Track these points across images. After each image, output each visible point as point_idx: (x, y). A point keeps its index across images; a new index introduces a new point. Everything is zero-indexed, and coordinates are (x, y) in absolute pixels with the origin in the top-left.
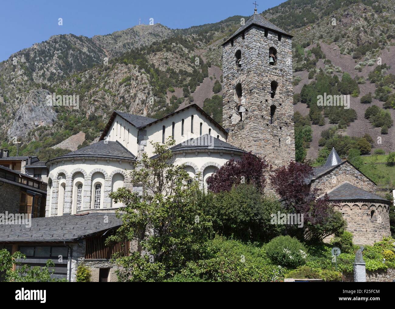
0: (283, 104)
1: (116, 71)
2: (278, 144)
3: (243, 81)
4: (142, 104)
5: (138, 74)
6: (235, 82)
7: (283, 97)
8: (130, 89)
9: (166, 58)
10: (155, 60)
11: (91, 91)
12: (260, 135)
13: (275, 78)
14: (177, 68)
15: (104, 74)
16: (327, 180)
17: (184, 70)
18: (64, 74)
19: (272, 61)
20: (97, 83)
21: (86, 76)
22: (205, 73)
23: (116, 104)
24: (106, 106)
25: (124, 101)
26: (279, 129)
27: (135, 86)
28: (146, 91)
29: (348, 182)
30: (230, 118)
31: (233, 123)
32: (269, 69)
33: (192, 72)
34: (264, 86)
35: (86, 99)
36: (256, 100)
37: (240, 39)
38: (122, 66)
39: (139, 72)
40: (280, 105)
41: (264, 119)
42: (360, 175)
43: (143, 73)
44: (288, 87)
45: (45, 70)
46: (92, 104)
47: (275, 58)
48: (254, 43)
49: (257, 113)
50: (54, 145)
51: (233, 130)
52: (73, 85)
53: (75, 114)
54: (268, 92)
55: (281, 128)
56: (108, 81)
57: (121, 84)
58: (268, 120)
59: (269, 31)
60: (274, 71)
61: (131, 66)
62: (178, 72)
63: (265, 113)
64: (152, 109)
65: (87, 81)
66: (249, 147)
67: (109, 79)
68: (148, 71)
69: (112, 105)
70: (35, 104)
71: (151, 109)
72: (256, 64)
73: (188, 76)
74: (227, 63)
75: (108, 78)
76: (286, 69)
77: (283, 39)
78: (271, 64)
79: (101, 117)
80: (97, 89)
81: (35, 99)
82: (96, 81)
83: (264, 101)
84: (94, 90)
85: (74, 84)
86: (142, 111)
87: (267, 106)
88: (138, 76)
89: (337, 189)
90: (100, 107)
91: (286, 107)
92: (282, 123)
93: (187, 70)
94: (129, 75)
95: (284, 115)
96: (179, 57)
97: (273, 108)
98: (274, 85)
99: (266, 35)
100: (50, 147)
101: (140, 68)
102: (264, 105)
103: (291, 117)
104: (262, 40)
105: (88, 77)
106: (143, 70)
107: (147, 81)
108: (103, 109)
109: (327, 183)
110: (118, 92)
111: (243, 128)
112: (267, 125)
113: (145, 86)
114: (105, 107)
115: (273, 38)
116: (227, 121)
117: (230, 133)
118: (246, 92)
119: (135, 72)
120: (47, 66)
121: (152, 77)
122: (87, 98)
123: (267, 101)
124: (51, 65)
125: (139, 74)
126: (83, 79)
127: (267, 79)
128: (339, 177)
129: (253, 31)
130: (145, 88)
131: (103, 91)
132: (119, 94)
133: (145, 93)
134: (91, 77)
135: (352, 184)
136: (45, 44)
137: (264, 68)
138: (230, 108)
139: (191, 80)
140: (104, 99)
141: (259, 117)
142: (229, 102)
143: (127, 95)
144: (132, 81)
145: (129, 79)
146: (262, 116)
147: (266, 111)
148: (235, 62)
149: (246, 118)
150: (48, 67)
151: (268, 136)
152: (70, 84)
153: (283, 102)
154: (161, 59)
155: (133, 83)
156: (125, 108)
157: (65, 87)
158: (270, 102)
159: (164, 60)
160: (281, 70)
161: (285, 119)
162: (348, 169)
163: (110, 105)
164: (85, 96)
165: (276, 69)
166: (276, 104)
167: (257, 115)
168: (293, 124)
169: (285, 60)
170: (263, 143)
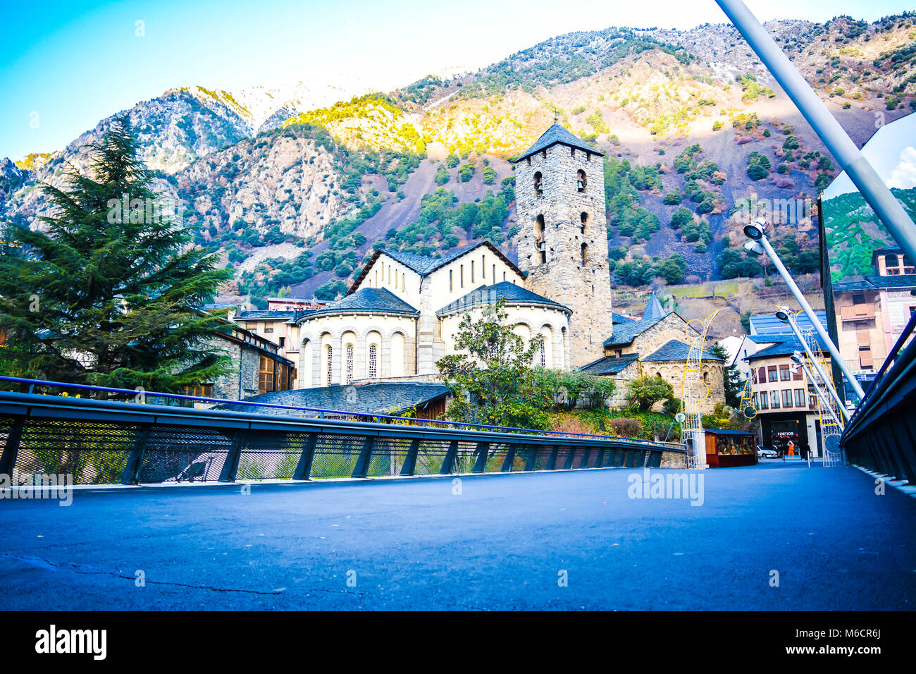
0: (595, 241)
1: (278, 149)
2: (590, 292)
3: (546, 212)
4: (322, 202)
6: (535, 212)
7: (595, 233)
8: (300, 177)
9: (359, 129)
10: (339, 131)
11: (237, 181)
12: (570, 282)
13: (585, 209)
14: (377, 143)
15: (256, 153)
16: (651, 336)
17: (387, 147)
18: (187, 152)
19: (581, 187)
20: (246, 167)
21: (227, 156)
23: (279, 202)
24: (262, 206)
25: (292, 198)
26: (592, 273)
27: (310, 173)
28: (328, 181)
29: (676, 339)
30: (529, 257)
31: (533, 265)
32: (577, 197)
34: (573, 219)
35: (229, 195)
36: (565, 238)
37: (539, 157)
38: (288, 142)
39: (316, 150)
40: (592, 242)
41: (574, 261)
42: (689, 329)
43: (323, 152)
44: (601, 220)
45: (156, 145)
46: (238, 202)
47: (584, 184)
48: (560, 165)
49: (566, 253)
51: (533, 274)
52: (207, 171)
53: (211, 219)
54: (577, 226)
55: (593, 271)
56: (265, 166)
57: (286, 170)
58: (579, 262)
59: (576, 150)
60: (584, 199)
61: (302, 141)
62: (377, 150)
63: (575, 253)
64: (338, 212)
65: (229, 166)
66: (557, 296)
67: (267, 163)
68: (330, 150)
69: (272, 204)
71: (336, 212)
72: (564, 192)
73: (395, 157)
74: (522, 186)
75: (265, 160)
76: (597, 196)
77: (593, 157)
78: (580, 190)
79: (254, 224)
80: (247, 178)
82: (243, 164)
83: (573, 238)
84: (241, 179)
85: (208, 169)
86: (320, 215)
87: (577, 244)
88: (314, 158)
89: (663, 347)
90: (251, 207)
91: (599, 245)
92: (596, 265)
93: (392, 148)
94: (298, 155)
95: (597, 254)
96: (379, 125)
97: (584, 246)
98: (584, 216)
99: (573, 153)
101: (318, 145)
102: (574, 243)
103: (605, 257)
104: (568, 161)
105: (230, 159)
107: (329, 166)
108: (257, 211)
109: (651, 340)
110: (282, 183)
111: (548, 272)
112: (578, 268)
113: (325, 173)
114: (259, 208)
115: (581, 158)
116: (525, 262)
117: (530, 277)
118: (551, 226)
119: (309, 150)
120: (160, 138)
121: (337, 159)
122: (230, 193)
123: (576, 237)
124: (166, 138)
125: (316, 154)
126: (224, 163)
127: (576, 210)
128: (664, 332)
129: (559, 148)
130: (326, 176)
131: (256, 180)
132: (282, 186)
133: (326, 185)
134: (236, 158)
135: (680, 341)
136: (157, 102)
137: (572, 196)
138: (528, 244)
139: (400, 163)
140: (258, 194)
141: (568, 257)
142: (526, 237)
143: (297, 188)
144: (304, 164)
145: (299, 162)
146: (572, 258)
147: (576, 251)
148: (533, 186)
149: (552, 260)
150: (162, 140)
151: (580, 282)
152: (202, 170)
153: (595, 238)
154: (350, 130)
155: (305, 167)
156: (293, 209)
157: (195, 174)
158: (581, 241)
159: (356, 132)
160: (592, 198)
161: (598, 260)
162: (675, 321)
163: (268, 204)
164: (227, 190)
165: (586, 197)
166: (587, 242)
167: (566, 256)
168: (607, 266)
169: (596, 184)
170: (574, 291)
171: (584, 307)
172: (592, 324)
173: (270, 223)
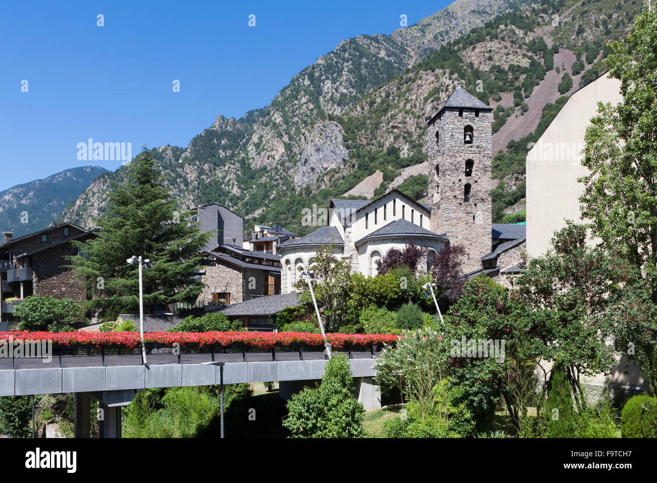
0: (479, 181)
1: (420, 82)
2: (472, 221)
3: (440, 162)
5: (448, 82)
6: (435, 163)
7: (479, 174)
9: (490, 51)
10: (473, 56)
11: (389, 115)
12: (452, 214)
13: (471, 157)
14: (507, 62)
15: (404, 88)
17: (516, 64)
18: (356, 93)
19: (468, 138)
20: (396, 102)
21: (382, 94)
22: (549, 64)
24: (409, 133)
26: (474, 206)
30: (432, 197)
31: (434, 202)
32: (463, 148)
33: (528, 65)
34: (458, 166)
35: (384, 127)
36: (448, 182)
37: (438, 120)
38: (427, 74)
39: (450, 79)
40: (476, 182)
41: (457, 199)
43: (456, 79)
44: (487, 163)
46: (390, 132)
47: (471, 136)
48: (447, 126)
49: (449, 194)
50: (346, 191)
51: (434, 209)
54: (461, 172)
55: (475, 205)
56: (410, 98)
57: (426, 100)
58: (462, 199)
59: (464, 110)
60: (470, 149)
61: (439, 71)
62: (506, 69)
63: (458, 192)
65: (383, 102)
67: (411, 95)
68: (462, 76)
69: (416, 130)
70: (321, 141)
73: (522, 73)
75: (409, 93)
76: (483, 145)
77: (481, 114)
78: (466, 142)
80: (397, 110)
81: (321, 135)
82: (394, 99)
83: (457, 181)
84: (393, 113)
85: (367, 108)
87: (461, 185)
88: (448, 85)
90: (400, 134)
91: (483, 183)
92: (478, 199)
93: (520, 64)
94: (436, 85)
95: (480, 191)
96: (509, 45)
97: (468, 187)
98: (469, 163)
99: (461, 115)
100: (342, 194)
101: (451, 73)
102: (457, 185)
103: (489, 192)
104: (456, 120)
105: (384, 96)
106: (455, 76)
108: (404, 138)
110: (423, 112)
111: (440, 208)
112: (460, 204)
114: (406, 135)
115: (469, 116)
116: (430, 200)
117: (432, 211)
118: (442, 173)
119: (444, 79)
120: (336, 85)
121: (469, 83)
123: (460, 180)
124: (341, 84)
125: (450, 82)
126: (379, 100)
127: (461, 159)
129: (447, 113)
131: (403, 112)
132: (424, 114)
134: (388, 96)
136: (332, 55)
137: (458, 148)
138: (433, 187)
139: (526, 78)
140: (405, 123)
141: (451, 197)
142: (432, 181)
144: (441, 93)
145: (437, 91)
146: (455, 197)
147: (459, 190)
148: (435, 142)
149: (442, 199)
151: (461, 214)
152: (363, 108)
153: (479, 178)
154: (483, 54)
157: (357, 113)
158: (465, 180)
159: (487, 55)
160: (478, 147)
161: (481, 196)
163: (413, 130)
164: (382, 122)
165: (471, 147)
166: (471, 182)
168: (490, 199)
169: (483, 135)
170: (455, 221)
171: (464, 232)
172: (471, 244)
173: (414, 147)
